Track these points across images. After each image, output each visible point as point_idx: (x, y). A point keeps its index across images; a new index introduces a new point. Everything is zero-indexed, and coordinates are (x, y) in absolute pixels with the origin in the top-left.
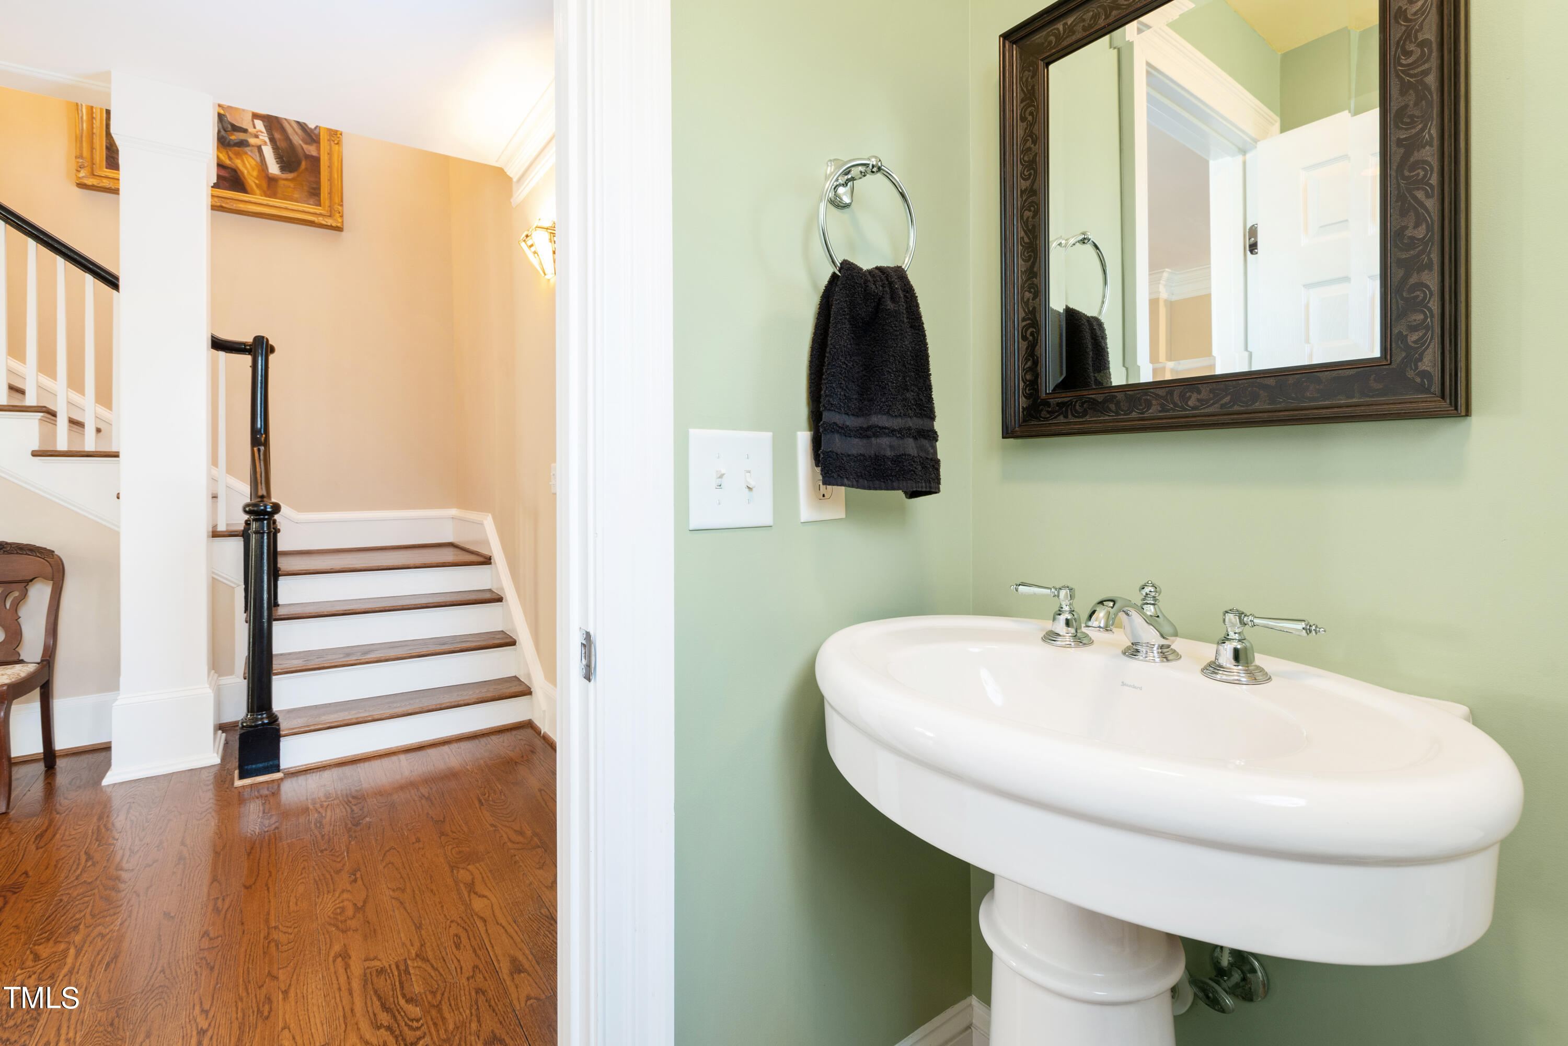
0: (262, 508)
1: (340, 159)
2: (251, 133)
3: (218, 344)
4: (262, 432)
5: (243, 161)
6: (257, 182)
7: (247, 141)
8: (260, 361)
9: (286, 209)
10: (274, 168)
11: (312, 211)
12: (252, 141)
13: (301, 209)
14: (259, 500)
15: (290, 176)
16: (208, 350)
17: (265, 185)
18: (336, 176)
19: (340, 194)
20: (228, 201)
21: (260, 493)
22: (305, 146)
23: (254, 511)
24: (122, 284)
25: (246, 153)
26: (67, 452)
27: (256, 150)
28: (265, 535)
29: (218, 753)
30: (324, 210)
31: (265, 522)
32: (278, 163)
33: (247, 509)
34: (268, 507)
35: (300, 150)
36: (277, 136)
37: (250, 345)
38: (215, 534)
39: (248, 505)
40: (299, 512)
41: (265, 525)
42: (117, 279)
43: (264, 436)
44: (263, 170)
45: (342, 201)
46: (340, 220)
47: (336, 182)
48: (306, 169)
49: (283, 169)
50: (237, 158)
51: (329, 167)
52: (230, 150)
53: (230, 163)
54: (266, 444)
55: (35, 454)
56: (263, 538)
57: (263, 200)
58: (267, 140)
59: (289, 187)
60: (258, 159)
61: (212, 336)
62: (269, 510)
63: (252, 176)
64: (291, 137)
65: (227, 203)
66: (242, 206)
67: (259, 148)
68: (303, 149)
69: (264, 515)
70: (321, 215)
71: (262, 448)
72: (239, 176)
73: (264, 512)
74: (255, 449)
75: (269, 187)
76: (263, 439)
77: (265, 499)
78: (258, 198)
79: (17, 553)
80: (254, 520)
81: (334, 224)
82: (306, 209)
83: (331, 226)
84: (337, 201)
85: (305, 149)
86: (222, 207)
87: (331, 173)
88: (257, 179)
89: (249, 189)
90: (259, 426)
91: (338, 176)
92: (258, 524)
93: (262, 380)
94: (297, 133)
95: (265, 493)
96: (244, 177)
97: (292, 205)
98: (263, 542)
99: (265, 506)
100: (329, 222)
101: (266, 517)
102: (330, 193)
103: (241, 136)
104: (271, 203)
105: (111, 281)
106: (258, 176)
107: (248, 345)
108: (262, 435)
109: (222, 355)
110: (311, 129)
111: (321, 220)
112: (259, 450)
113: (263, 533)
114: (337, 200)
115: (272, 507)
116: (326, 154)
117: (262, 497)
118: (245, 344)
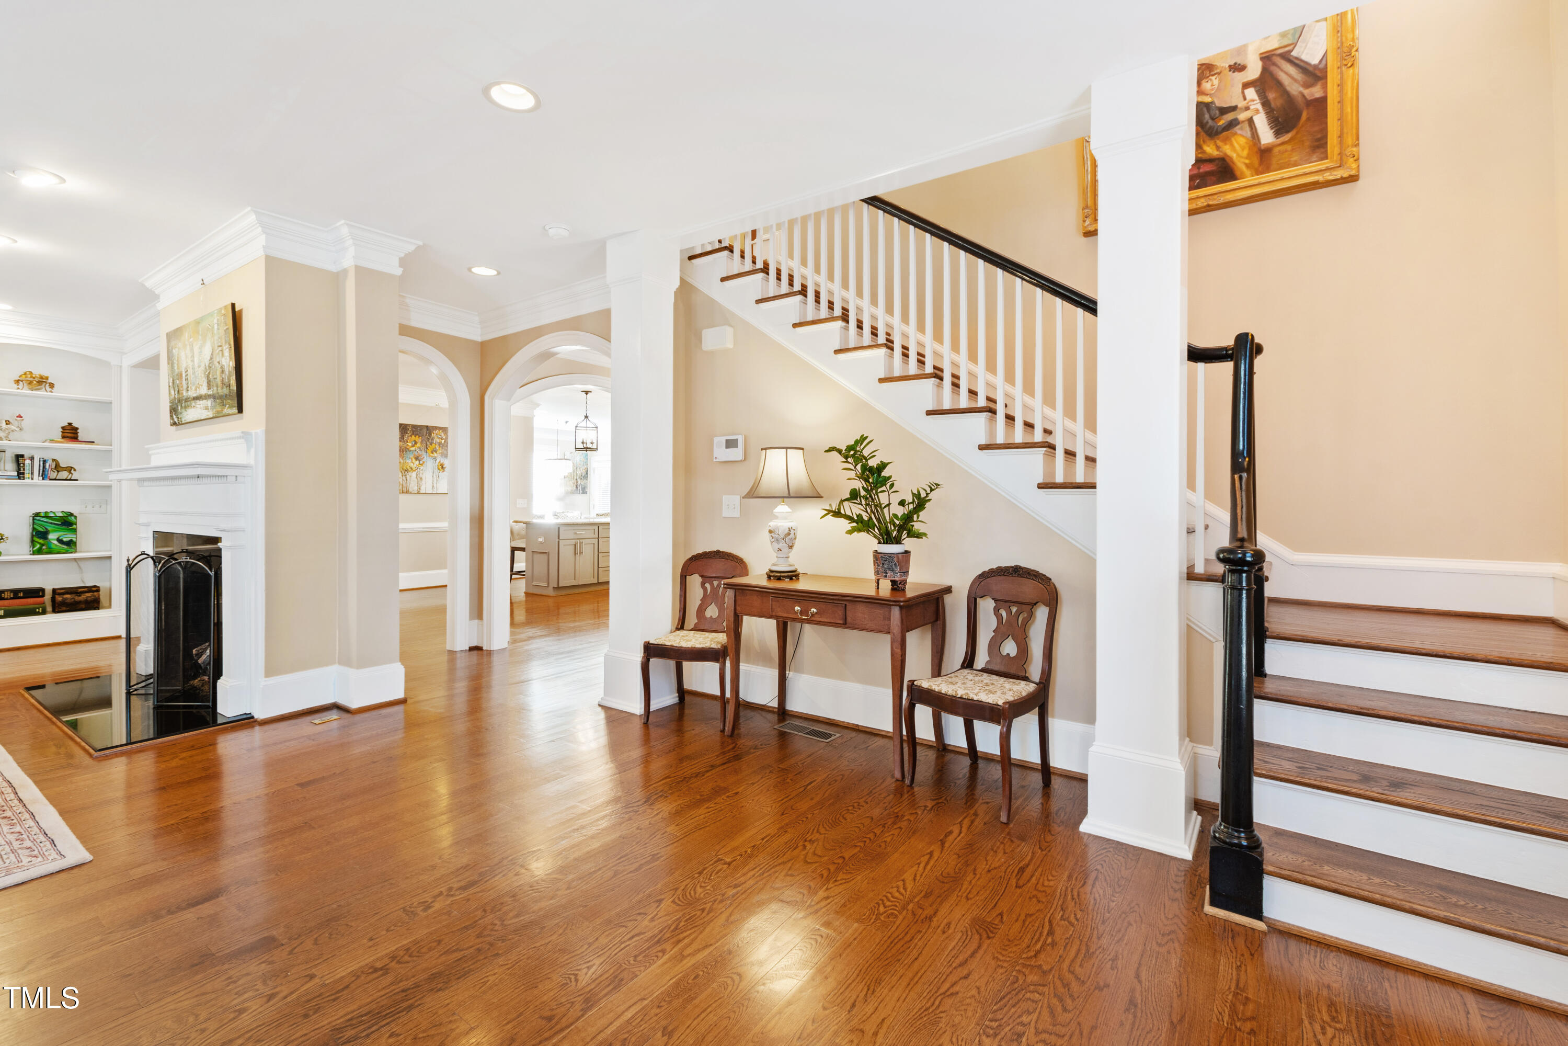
0: (1240, 556)
1: (1355, 85)
2: (1241, 109)
3: (1196, 355)
4: (1245, 455)
5: (1232, 145)
6: (1247, 161)
7: (1236, 120)
8: (1243, 366)
9: (1282, 179)
10: (1267, 136)
11: (1314, 169)
12: (1242, 116)
13: (1301, 172)
14: (1238, 544)
15: (1287, 137)
16: (1181, 363)
17: (1256, 162)
18: (1349, 110)
19: (1354, 131)
20: (1215, 197)
21: (1240, 536)
22: (1306, 92)
23: (1229, 558)
24: (1100, 308)
25: (1236, 134)
26: (1062, 484)
27: (1246, 125)
28: (1244, 592)
29: (1189, 847)
30: (1332, 162)
31: (1244, 575)
32: (1272, 129)
33: (1221, 556)
34: (1248, 555)
35: (1300, 100)
36: (1271, 96)
37: (1232, 349)
38: (1191, 576)
39: (1222, 551)
40: (1295, 551)
41: (1244, 579)
42: (1095, 303)
43: (1247, 459)
44: (1255, 144)
45: (1358, 139)
46: (1354, 166)
47: (1349, 117)
48: (1308, 119)
49: (1277, 134)
50: (1226, 144)
51: (1339, 102)
52: (1218, 139)
53: (1218, 153)
54: (1251, 469)
55: (1040, 486)
56: (1240, 595)
57: (1256, 179)
58: (1259, 107)
59: (1286, 151)
60: (1249, 134)
61: (1189, 346)
62: (1249, 559)
63: (1242, 157)
64: (1288, 88)
65: (1215, 199)
66: (1230, 197)
67: (1251, 121)
68: (1304, 96)
69: (1243, 566)
70: (1327, 169)
71: (1245, 475)
72: (1228, 164)
73: (1243, 562)
74: (1236, 476)
75: (1262, 161)
76: (1246, 463)
77: (1246, 544)
78: (1250, 179)
79: (1026, 578)
80: (1230, 571)
81: (1346, 175)
82: (1310, 169)
83: (1342, 178)
84: (1350, 143)
85: (1306, 95)
86: (1209, 206)
87: (1342, 110)
88: (1246, 158)
89: (1238, 173)
90: (1241, 447)
91: (1352, 108)
92: (1235, 577)
93: (1245, 389)
94: (1295, 80)
95: (1246, 536)
96: (1233, 163)
97: (1289, 171)
98: (1240, 602)
99: (1244, 554)
100: (1339, 174)
101: (1246, 568)
102: (1341, 137)
103: (1230, 117)
104: (1263, 180)
105: (1090, 306)
106: (1248, 154)
107: (1230, 350)
108: (1245, 458)
109: (1201, 366)
110: (1315, 67)
111: (1329, 176)
112: (1241, 478)
113: (1241, 589)
114: (1349, 140)
115: (1253, 556)
116: (1335, 87)
117: (1242, 540)
118: (1226, 349)
